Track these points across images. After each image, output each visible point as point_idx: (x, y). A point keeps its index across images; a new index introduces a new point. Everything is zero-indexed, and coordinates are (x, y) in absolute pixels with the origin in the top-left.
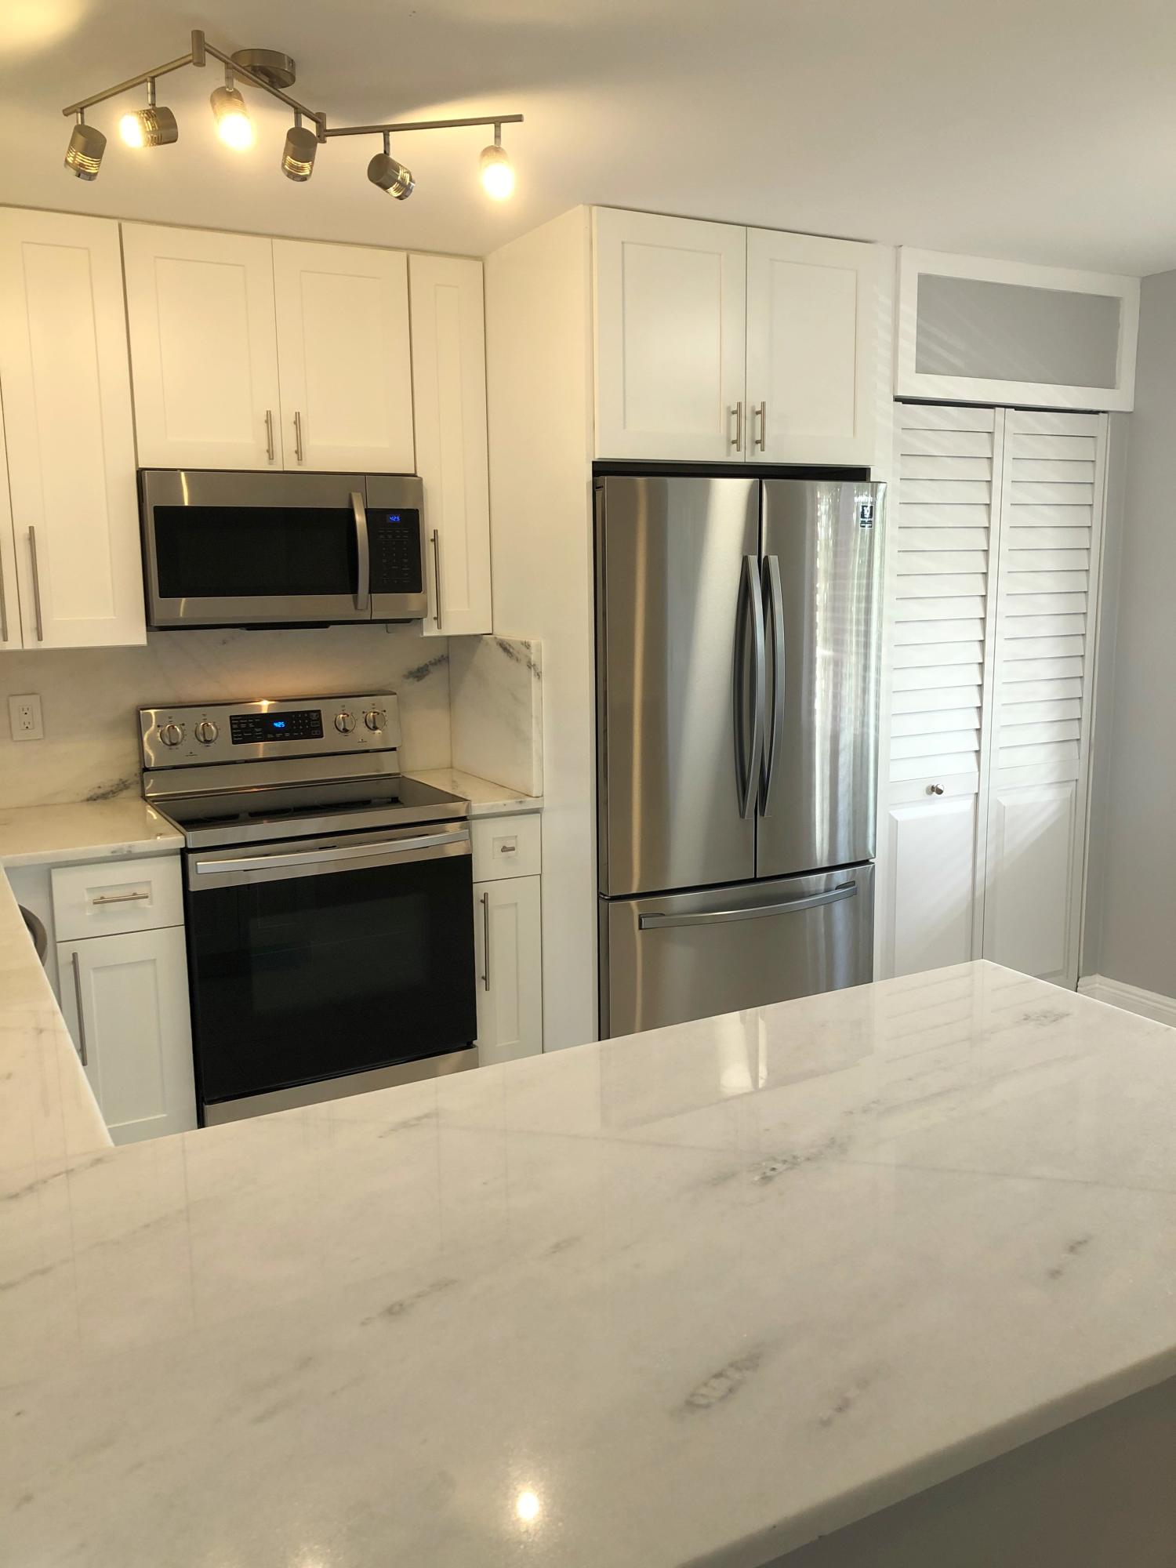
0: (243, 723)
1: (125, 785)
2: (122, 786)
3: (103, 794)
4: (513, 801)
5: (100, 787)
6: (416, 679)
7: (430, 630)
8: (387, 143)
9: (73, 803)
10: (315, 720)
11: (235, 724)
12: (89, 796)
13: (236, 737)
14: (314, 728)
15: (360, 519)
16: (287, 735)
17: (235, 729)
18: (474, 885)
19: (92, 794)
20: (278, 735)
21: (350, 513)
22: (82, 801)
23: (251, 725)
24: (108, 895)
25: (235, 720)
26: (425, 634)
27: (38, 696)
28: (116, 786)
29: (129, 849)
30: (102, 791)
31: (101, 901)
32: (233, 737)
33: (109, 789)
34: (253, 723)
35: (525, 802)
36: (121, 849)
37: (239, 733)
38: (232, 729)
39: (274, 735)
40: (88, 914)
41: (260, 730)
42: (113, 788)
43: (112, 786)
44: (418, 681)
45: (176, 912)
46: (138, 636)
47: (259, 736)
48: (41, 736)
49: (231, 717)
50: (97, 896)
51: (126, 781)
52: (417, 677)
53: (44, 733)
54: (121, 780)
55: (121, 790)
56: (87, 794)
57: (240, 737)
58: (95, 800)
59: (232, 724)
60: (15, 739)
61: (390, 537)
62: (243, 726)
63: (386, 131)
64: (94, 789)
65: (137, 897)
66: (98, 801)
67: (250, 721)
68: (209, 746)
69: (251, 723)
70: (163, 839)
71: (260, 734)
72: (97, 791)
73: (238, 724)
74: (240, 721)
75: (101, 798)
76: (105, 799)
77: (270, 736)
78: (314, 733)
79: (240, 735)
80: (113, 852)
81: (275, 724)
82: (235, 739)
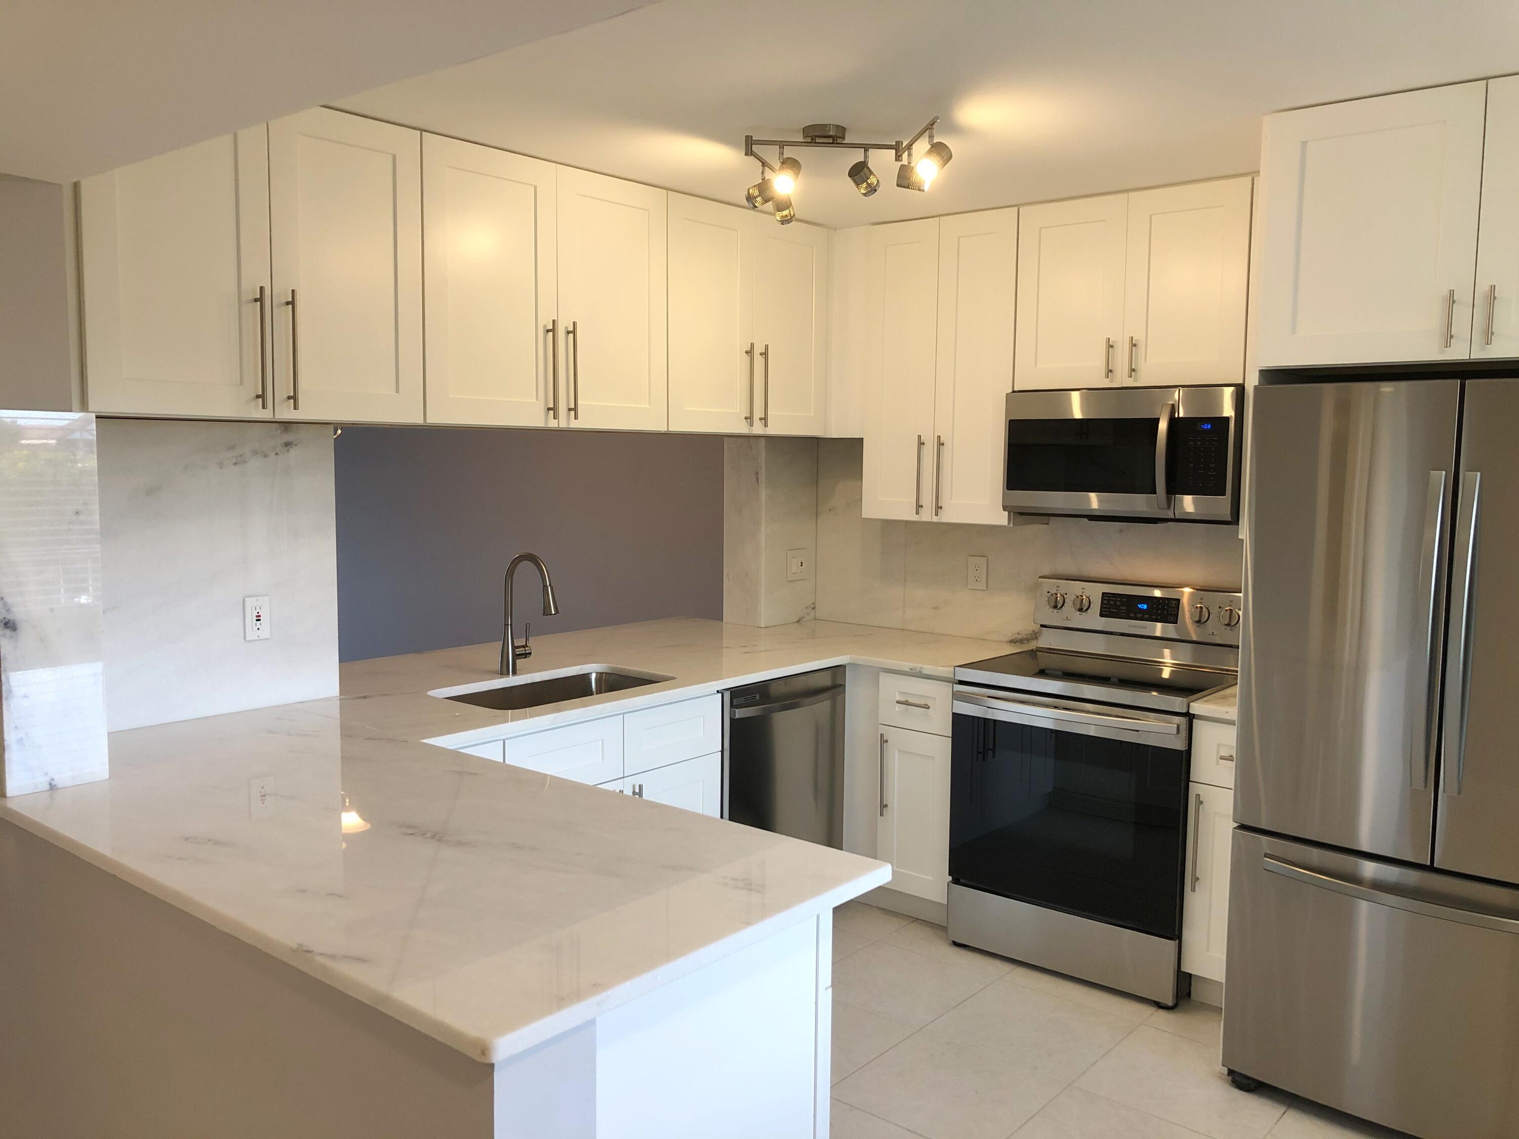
0: (1112, 600)
1: (1036, 636)
2: (1034, 636)
3: (1021, 640)
5: (1019, 634)
9: (1001, 642)
10: (1174, 608)
11: (1105, 599)
12: (1010, 639)
13: (1104, 611)
14: (1172, 615)
15: (1163, 427)
16: (1146, 616)
17: (1105, 604)
19: (1013, 638)
20: (1139, 615)
22: (1007, 642)
23: (1118, 603)
24: (911, 700)
25: (1107, 596)
27: (986, 558)
28: (1029, 635)
29: (920, 670)
30: (1020, 637)
32: (1101, 612)
33: (1025, 637)
34: (1122, 602)
36: (915, 669)
37: (1106, 608)
38: (1102, 604)
39: (1135, 614)
40: (895, 709)
41: (1124, 608)
42: (1028, 637)
43: (1027, 635)
46: (1001, 518)
47: (1123, 613)
48: (985, 589)
49: (1103, 593)
50: (902, 699)
53: (987, 588)
54: (1033, 631)
55: (1033, 639)
56: (1010, 637)
57: (1107, 611)
58: (1015, 643)
59: (1103, 599)
60: (969, 587)
61: (1199, 443)
62: (1112, 602)
64: (1015, 634)
65: (927, 707)
66: (1018, 644)
67: (1118, 599)
68: (1081, 615)
69: (1118, 601)
70: (939, 668)
71: (1124, 611)
72: (1017, 636)
73: (1108, 601)
74: (1111, 598)
75: (1019, 642)
76: (1022, 643)
77: (1132, 615)
78: (1170, 618)
79: (1108, 610)
80: (911, 669)
81: (1138, 605)
82: (1103, 613)
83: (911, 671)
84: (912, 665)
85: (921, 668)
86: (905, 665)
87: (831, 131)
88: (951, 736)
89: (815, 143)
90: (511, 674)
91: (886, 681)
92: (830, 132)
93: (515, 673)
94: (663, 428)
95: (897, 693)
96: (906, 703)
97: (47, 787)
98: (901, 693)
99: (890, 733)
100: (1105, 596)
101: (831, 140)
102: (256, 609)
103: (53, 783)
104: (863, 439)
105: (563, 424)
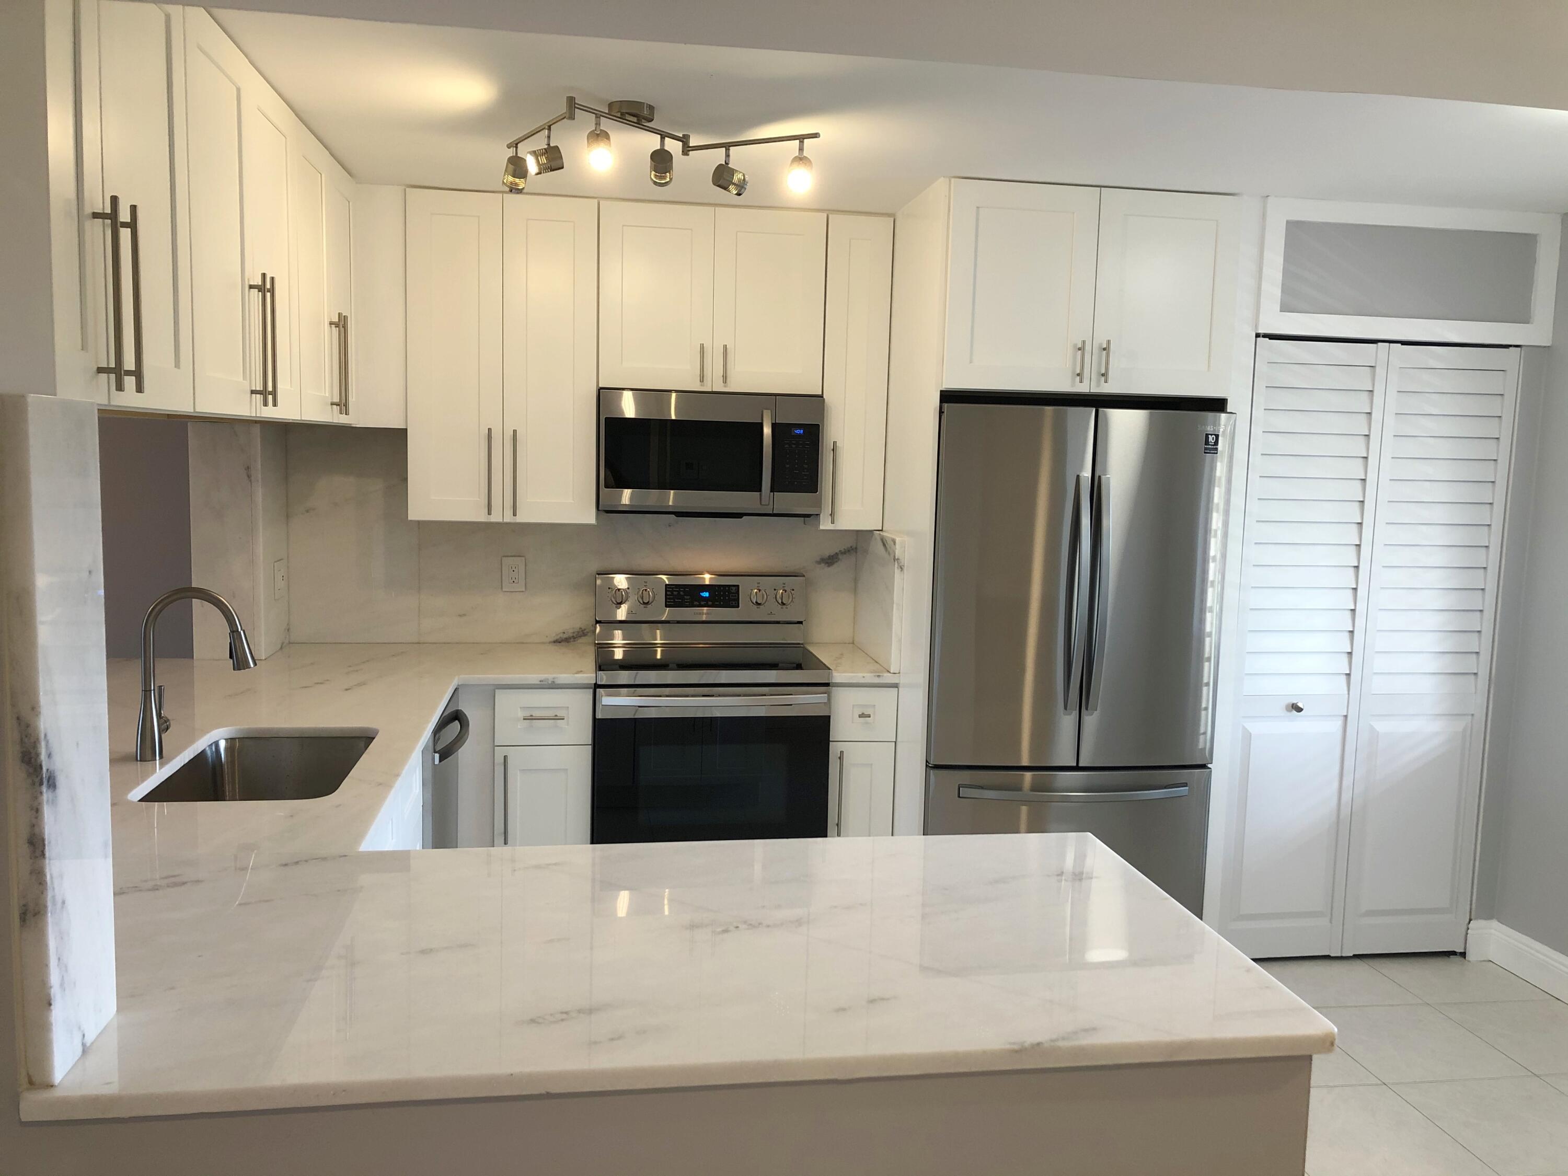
0: (675, 591)
1: (583, 633)
2: (581, 633)
3: (566, 639)
4: (872, 674)
5: (564, 633)
6: (827, 565)
7: (825, 525)
8: (728, 156)
9: (543, 643)
10: (733, 593)
11: (669, 591)
12: (555, 639)
13: (669, 602)
14: (732, 600)
15: (767, 431)
16: (710, 603)
17: (668, 595)
18: (831, 743)
19: (558, 637)
20: (702, 603)
21: (760, 426)
22: (550, 643)
23: (683, 593)
24: (537, 714)
25: (670, 588)
26: (822, 527)
27: (523, 558)
28: (577, 633)
29: (553, 680)
30: (565, 636)
31: (531, 718)
32: (666, 602)
33: (571, 635)
34: (684, 591)
35: (883, 676)
36: (547, 679)
38: (666, 595)
39: (700, 602)
40: (519, 727)
41: (688, 597)
42: (574, 635)
43: (574, 633)
44: (829, 566)
45: (585, 734)
46: (589, 516)
47: (686, 602)
48: (524, 590)
49: (666, 585)
50: (527, 714)
51: (585, 630)
52: (827, 563)
53: (526, 589)
54: (581, 628)
55: (580, 637)
56: (552, 639)
57: (672, 602)
58: (560, 642)
59: (666, 591)
61: (794, 446)
62: (675, 593)
63: (727, 146)
64: (559, 634)
65: (556, 717)
66: (562, 643)
67: (681, 590)
68: (647, 607)
69: (682, 591)
70: (579, 675)
71: (688, 600)
72: (561, 635)
73: (672, 592)
74: (674, 589)
75: (566, 641)
76: (568, 642)
77: (696, 603)
78: (732, 603)
79: (672, 600)
80: (540, 681)
81: (702, 594)
82: (668, 603)
83: (541, 683)
85: (554, 678)
86: (533, 678)
87: (645, 112)
88: (590, 743)
91: (502, 698)
92: (641, 112)
95: (519, 708)
98: (523, 708)
99: (516, 753)
100: (669, 588)
104: (406, 429)
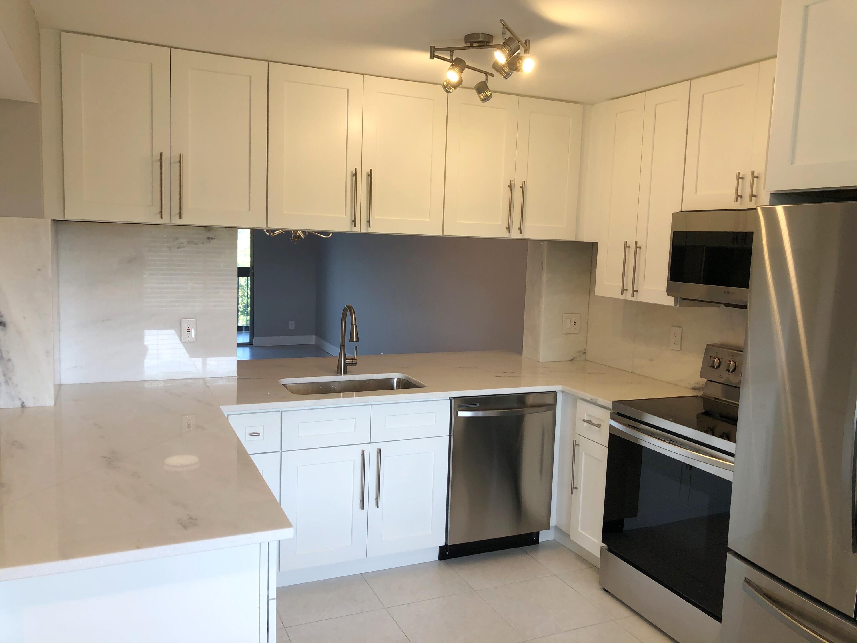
2: (705, 387)
3: (697, 388)
12: (691, 387)
19: (694, 386)
24: (594, 421)
27: (681, 329)
36: (594, 399)
42: (702, 387)
45: (606, 441)
46: (671, 301)
53: (681, 349)
58: (695, 390)
60: (670, 348)
65: (599, 426)
68: (730, 374)
70: (606, 401)
80: (591, 399)
83: (592, 401)
84: (594, 397)
85: (598, 399)
86: (588, 397)
87: (481, 37)
88: (608, 446)
89: (473, 46)
90: (342, 374)
91: (581, 405)
92: (479, 39)
93: (345, 373)
94: (440, 234)
95: (586, 415)
96: (589, 422)
97: (20, 406)
98: (588, 415)
99: (580, 441)
101: (483, 44)
102: (187, 326)
103: (24, 404)
104: (598, 242)
105: (364, 230)
